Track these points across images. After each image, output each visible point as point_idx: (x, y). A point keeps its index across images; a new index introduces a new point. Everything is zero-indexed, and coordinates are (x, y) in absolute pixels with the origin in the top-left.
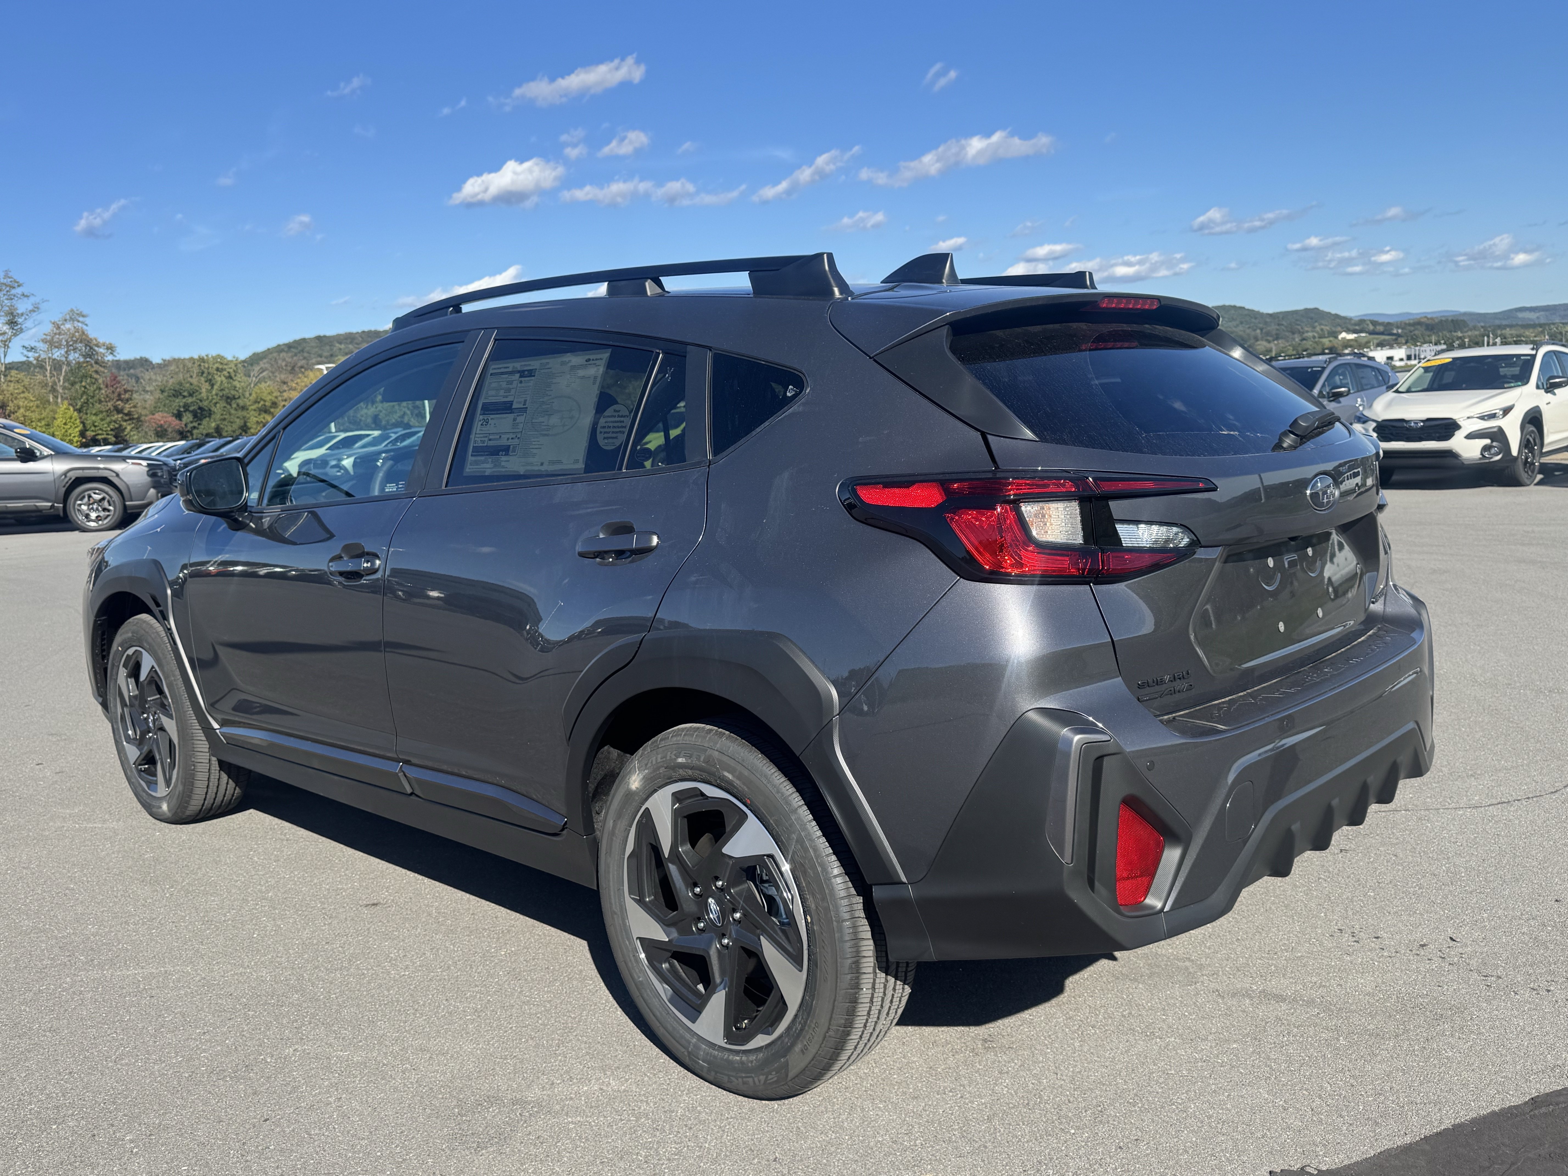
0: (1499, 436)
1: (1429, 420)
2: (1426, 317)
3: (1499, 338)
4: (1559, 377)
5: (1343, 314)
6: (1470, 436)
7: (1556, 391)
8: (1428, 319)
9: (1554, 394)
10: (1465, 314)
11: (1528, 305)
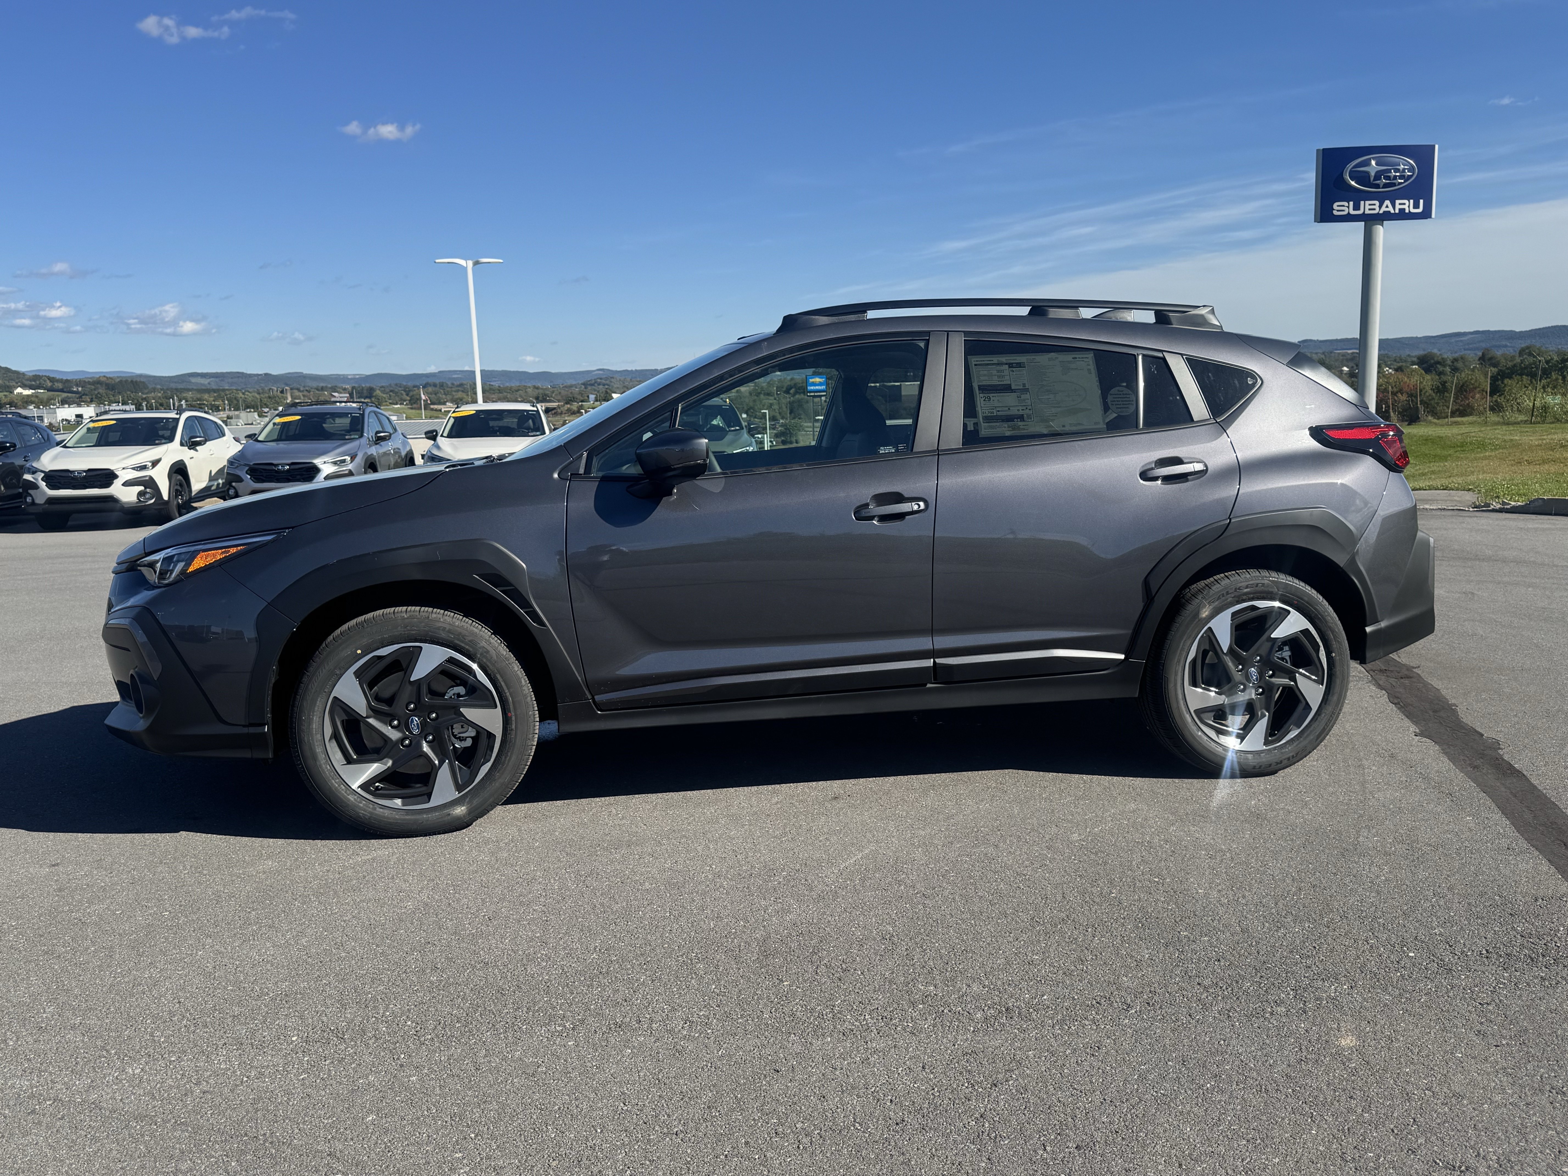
0: (150, 484)
1: (90, 470)
2: (105, 376)
3: (184, 401)
4: (200, 437)
5: (14, 368)
6: (127, 484)
7: (198, 448)
8: (107, 378)
9: (197, 451)
10: (141, 376)
11: (199, 371)
